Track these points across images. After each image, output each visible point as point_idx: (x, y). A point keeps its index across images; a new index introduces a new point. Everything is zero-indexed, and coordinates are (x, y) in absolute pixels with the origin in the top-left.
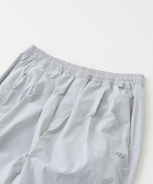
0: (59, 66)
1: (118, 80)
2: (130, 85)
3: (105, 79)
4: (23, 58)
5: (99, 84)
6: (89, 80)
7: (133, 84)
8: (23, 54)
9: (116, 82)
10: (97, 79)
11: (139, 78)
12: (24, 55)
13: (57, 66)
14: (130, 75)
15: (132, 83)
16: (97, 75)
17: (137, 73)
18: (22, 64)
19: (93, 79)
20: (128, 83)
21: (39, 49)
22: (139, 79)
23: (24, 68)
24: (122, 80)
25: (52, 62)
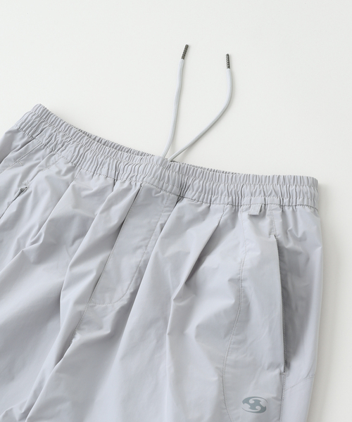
0: (106, 165)
1: (250, 195)
2: (282, 206)
3: (218, 193)
4: (18, 142)
5: (204, 206)
6: (180, 198)
7: (289, 206)
8: (18, 131)
9: (245, 201)
10: (197, 193)
11: (306, 189)
12: (20, 134)
13: (102, 164)
14: (282, 178)
15: (286, 201)
16: (197, 181)
17: (298, 174)
18: (16, 159)
19: (189, 194)
20: (277, 200)
21: (57, 118)
22: (307, 193)
23: (21, 169)
24: (260, 193)
25: (89, 155)
